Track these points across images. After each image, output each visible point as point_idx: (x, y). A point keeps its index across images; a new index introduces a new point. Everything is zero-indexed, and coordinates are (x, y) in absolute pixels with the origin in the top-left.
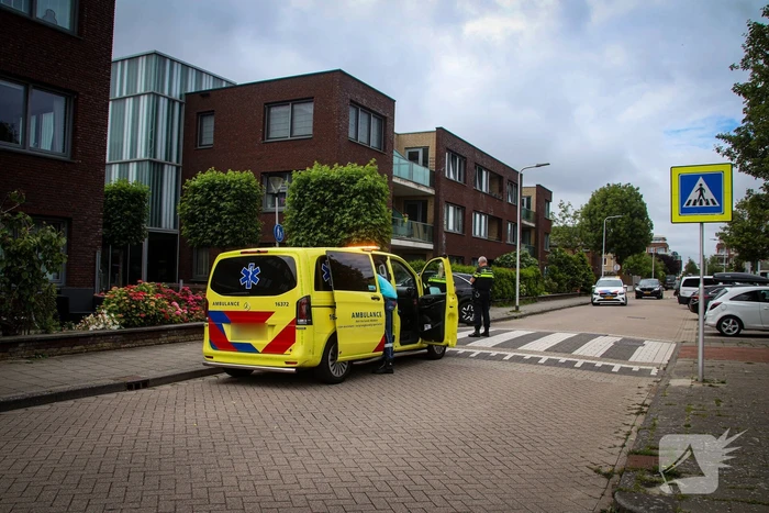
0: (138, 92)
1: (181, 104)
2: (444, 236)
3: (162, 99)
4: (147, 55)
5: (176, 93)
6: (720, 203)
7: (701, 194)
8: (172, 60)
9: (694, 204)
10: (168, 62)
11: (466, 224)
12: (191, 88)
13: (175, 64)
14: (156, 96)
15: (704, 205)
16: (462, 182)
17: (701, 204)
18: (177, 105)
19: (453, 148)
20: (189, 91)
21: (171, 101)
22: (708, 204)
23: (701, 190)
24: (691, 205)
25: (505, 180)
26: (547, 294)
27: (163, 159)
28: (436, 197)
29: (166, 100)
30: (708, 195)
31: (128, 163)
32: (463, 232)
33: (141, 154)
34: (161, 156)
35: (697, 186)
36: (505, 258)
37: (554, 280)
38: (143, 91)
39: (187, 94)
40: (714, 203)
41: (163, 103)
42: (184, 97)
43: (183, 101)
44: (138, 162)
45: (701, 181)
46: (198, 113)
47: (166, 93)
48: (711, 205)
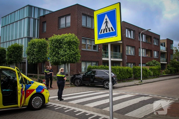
0: (25, 17)
1: (38, 20)
2: (126, 56)
3: (31, 19)
4: (26, 6)
5: (36, 17)
6: (115, 30)
7: (107, 25)
8: (35, 7)
9: (104, 32)
10: (33, 8)
11: (137, 52)
12: (42, 14)
13: (36, 8)
14: (29, 18)
15: (108, 32)
16: (134, 39)
17: (107, 31)
18: (37, 20)
19: (129, 28)
20: (41, 15)
21: (35, 19)
22: (109, 31)
23: (106, 22)
24: (102, 33)
25: (152, 38)
26: (165, 74)
27: (32, 37)
28: (123, 44)
29: (33, 19)
30: (110, 25)
31: (23, 38)
32: (135, 55)
33: (26, 36)
34: (31, 36)
35: (105, 21)
36: (149, 63)
37: (169, 70)
38: (26, 17)
39: (40, 17)
40: (113, 30)
41: (32, 20)
42: (39, 18)
43: (39, 19)
44: (25, 38)
45: (106, 17)
46: (43, 22)
47: (33, 17)
48: (111, 31)
